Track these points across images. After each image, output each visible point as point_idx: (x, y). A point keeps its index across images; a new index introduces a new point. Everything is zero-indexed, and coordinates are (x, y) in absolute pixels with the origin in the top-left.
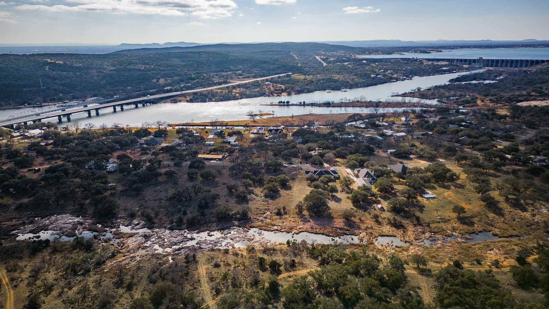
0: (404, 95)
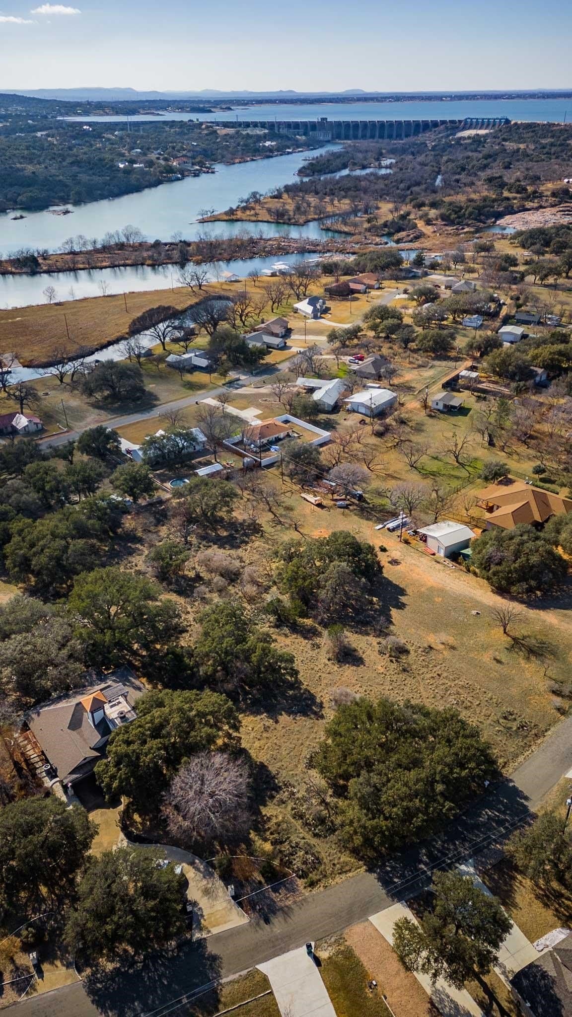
0: (231, 217)
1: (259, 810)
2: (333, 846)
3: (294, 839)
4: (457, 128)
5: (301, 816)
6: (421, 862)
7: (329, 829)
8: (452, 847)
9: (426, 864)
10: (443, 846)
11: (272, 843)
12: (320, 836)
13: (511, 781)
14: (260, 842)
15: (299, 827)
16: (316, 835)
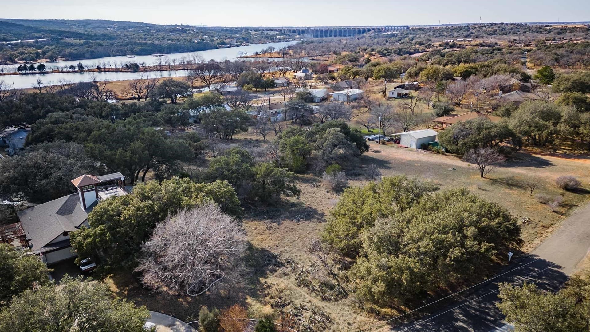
1: (259, 281)
2: (347, 308)
3: (298, 303)
4: (381, 31)
5: (306, 285)
6: (457, 320)
7: (341, 293)
8: (490, 307)
9: (463, 321)
10: (479, 306)
11: (272, 305)
12: (330, 300)
13: (535, 255)
14: (259, 305)
15: (305, 294)
16: (324, 299)
